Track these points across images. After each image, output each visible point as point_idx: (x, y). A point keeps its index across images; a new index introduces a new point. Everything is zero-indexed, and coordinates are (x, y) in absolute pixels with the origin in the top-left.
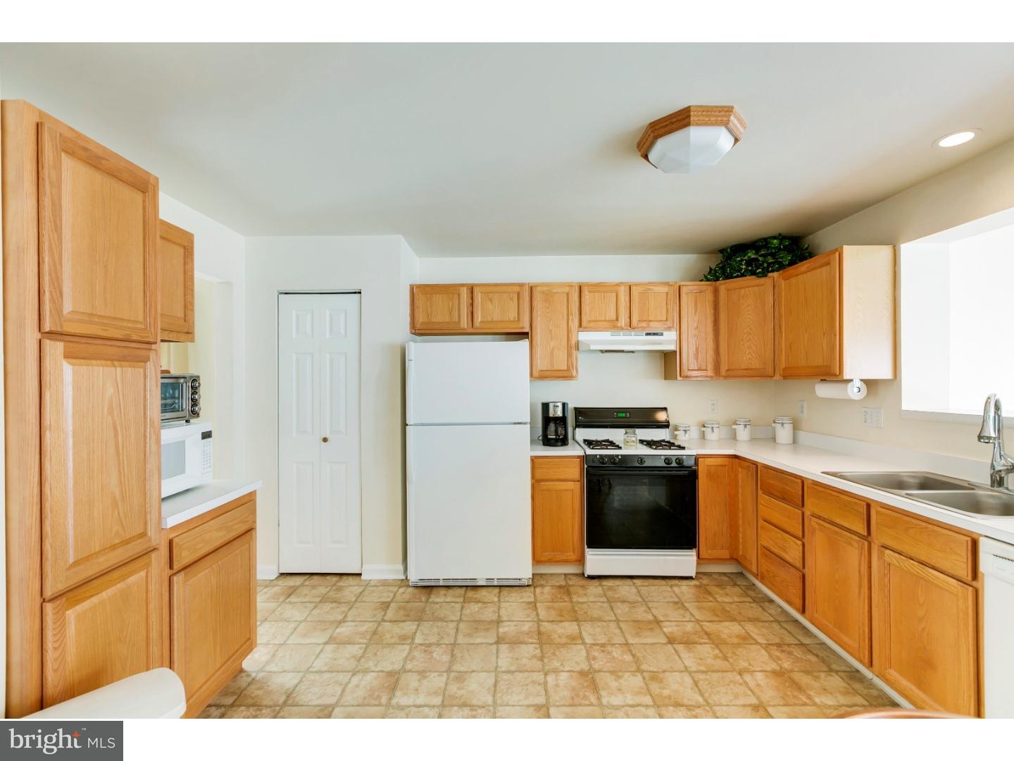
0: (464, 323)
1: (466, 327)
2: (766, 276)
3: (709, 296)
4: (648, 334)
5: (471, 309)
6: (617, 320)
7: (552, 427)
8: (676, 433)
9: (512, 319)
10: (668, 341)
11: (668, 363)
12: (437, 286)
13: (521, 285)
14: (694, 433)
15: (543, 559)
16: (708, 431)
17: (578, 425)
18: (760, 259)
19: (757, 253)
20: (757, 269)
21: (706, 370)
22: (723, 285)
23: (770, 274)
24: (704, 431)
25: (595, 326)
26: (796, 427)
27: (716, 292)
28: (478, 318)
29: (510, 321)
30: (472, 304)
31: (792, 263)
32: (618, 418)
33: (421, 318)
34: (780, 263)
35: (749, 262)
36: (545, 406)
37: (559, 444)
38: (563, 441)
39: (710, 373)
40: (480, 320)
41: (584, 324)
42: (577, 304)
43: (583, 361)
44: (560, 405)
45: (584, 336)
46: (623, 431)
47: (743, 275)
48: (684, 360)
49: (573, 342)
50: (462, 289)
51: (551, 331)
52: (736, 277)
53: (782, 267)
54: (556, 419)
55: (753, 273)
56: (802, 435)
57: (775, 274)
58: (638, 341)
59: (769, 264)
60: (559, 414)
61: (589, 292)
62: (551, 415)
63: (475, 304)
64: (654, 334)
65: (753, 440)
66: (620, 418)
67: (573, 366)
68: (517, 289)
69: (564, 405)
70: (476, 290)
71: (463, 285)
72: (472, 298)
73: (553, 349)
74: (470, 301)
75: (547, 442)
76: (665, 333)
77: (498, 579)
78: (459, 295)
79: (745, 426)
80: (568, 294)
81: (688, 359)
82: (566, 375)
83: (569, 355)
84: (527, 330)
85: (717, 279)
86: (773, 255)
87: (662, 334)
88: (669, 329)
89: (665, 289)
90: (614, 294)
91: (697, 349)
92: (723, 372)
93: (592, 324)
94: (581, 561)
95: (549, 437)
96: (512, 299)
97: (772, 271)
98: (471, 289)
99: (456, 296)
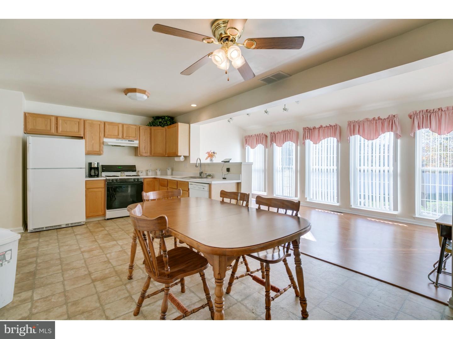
0: (53, 131)
1: (54, 132)
2: (164, 127)
3: (149, 131)
4: (129, 141)
5: (56, 125)
6: (118, 135)
7: (93, 171)
8: (138, 173)
9: (76, 131)
10: (136, 143)
11: (136, 151)
12: (39, 114)
13: (80, 119)
14: (144, 173)
15: (89, 216)
16: (148, 172)
17: (103, 171)
18: (162, 122)
19: (162, 120)
20: (162, 125)
21: (148, 153)
22: (153, 128)
23: (165, 127)
24: (147, 173)
25: (110, 137)
26: (172, 170)
27: (151, 130)
28: (60, 129)
29: (75, 132)
30: (57, 124)
31: (170, 124)
32: (118, 168)
33: (30, 127)
34: (167, 124)
35: (160, 122)
36: (90, 164)
37: (96, 177)
38: (98, 176)
39: (149, 154)
40: (61, 130)
41: (106, 135)
42: (103, 128)
43: (105, 149)
44: (96, 163)
45: (105, 140)
46: (120, 173)
47: (158, 126)
48: (141, 150)
49: (102, 141)
50: (52, 117)
51: (92, 137)
52: (157, 126)
53: (168, 125)
54: (94, 168)
55: (161, 126)
56: (174, 172)
57: (166, 127)
58: (125, 143)
59: (165, 124)
60: (96, 166)
61: (108, 125)
62: (92, 166)
63: (58, 124)
64: (131, 141)
65: (161, 175)
66: (120, 168)
67: (101, 150)
68: (78, 120)
69: (98, 163)
70: (59, 119)
71: (52, 116)
72: (57, 122)
73: (93, 143)
74: (56, 123)
75: (90, 176)
76: (135, 141)
77: (71, 224)
78: (50, 120)
79: (159, 170)
80: (99, 125)
81: (142, 150)
82: (99, 153)
83: (100, 146)
84: (82, 136)
85: (151, 126)
86: (166, 121)
87: (134, 141)
88: (136, 140)
89: (135, 127)
90: (117, 127)
91: (145, 147)
92: (153, 154)
93: (109, 136)
94: (104, 215)
95: (92, 174)
96: (76, 124)
97: (166, 126)
98: (57, 118)
99: (49, 120)
